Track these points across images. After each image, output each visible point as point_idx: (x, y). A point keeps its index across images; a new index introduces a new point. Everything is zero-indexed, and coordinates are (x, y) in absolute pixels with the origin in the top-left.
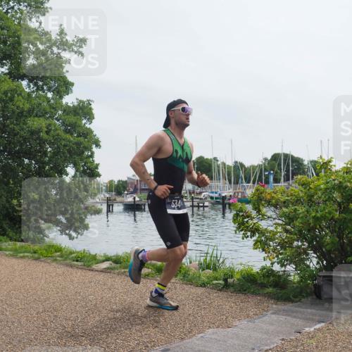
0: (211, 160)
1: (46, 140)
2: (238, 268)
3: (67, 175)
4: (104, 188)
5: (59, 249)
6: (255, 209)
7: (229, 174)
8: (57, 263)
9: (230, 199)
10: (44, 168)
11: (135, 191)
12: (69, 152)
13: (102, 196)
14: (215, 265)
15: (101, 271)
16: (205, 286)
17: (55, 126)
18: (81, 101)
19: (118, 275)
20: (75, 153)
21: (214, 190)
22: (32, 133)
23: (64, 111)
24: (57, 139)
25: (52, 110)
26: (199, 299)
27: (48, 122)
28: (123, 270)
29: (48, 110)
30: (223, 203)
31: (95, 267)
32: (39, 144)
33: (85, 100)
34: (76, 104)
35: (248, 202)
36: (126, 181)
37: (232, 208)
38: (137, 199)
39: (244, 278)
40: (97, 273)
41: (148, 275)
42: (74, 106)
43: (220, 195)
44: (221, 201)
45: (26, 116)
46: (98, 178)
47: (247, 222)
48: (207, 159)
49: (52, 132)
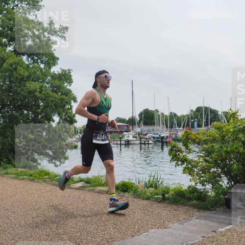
0: (154, 111)
1: (39, 98)
2: (172, 187)
3: (54, 121)
4: (79, 131)
5: (47, 174)
6: (184, 145)
7: (166, 121)
8: (46, 183)
9: (166, 139)
10: (38, 117)
12: (55, 105)
13: (78, 136)
14: (156, 184)
15: (77, 189)
16: (149, 200)
17: (46, 88)
18: (63, 70)
19: (89, 191)
20: (60, 107)
21: (155, 132)
22: (30, 92)
23: (52, 77)
24: (47, 96)
25: (44, 77)
26: (144, 208)
27: (41, 84)
28: (92, 188)
29: (41, 77)
30: (162, 142)
31: (72, 186)
32: (34, 100)
33: (66, 69)
34: (60, 72)
35: (179, 141)
37: (168, 144)
39: (176, 194)
40: (73, 190)
42: (59, 73)
43: (160, 135)
44: (160, 140)
45: (25, 81)
46: (75, 124)
47: (179, 154)
48: (151, 111)
49: (43, 92)
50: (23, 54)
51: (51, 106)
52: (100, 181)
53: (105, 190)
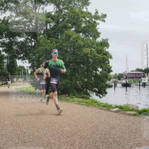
1: (90, 57)
3: (98, 71)
4: (113, 77)
5: (96, 102)
8: (96, 108)
11: (126, 78)
12: (100, 61)
13: (112, 80)
15: (114, 112)
17: (93, 51)
18: (103, 40)
19: (122, 113)
20: (102, 62)
23: (97, 45)
24: (95, 56)
25: (92, 45)
27: (91, 49)
28: (124, 112)
29: (91, 45)
31: (111, 110)
32: (87, 59)
33: (105, 39)
36: (122, 74)
38: (127, 81)
40: (112, 112)
41: (135, 115)
45: (82, 48)
46: (111, 72)
49: (92, 54)
50: (80, 32)
51: (97, 62)
52: (129, 108)
53: (132, 113)
